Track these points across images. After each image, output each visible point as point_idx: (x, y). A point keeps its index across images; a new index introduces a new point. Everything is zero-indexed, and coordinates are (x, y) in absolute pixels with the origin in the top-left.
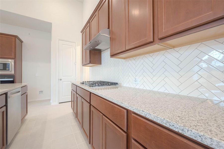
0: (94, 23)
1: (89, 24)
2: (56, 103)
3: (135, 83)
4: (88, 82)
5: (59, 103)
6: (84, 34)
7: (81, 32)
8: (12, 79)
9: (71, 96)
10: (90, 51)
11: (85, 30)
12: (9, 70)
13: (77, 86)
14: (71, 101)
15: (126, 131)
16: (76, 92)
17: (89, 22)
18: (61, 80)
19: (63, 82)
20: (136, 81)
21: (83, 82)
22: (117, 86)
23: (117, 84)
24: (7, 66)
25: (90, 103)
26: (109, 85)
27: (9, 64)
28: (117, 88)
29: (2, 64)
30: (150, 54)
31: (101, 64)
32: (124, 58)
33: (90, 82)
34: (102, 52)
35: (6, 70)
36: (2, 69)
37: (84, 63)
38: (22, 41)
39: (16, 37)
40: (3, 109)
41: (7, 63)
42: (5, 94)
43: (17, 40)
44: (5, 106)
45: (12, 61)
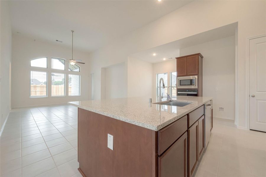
2: (246, 128)
5: (250, 130)
8: (196, 93)
12: (194, 85)
18: (253, 96)
19: (258, 101)
24: (193, 81)
27: (194, 79)
29: (190, 80)
35: (192, 85)
36: (190, 84)
38: (202, 57)
39: (199, 54)
40: (203, 117)
41: (193, 79)
42: (204, 105)
43: (199, 57)
44: (204, 115)
45: (196, 77)
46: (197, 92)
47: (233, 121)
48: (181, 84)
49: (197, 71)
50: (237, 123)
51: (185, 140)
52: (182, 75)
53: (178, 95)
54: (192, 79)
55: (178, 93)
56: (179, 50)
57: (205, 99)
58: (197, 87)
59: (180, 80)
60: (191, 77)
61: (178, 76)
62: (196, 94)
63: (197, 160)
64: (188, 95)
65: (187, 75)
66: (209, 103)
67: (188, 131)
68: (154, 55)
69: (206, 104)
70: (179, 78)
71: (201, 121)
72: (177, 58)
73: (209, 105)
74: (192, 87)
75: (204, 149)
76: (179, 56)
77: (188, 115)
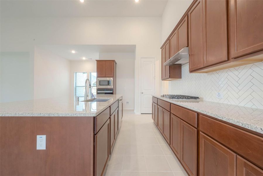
0: (174, 40)
1: (169, 41)
2: (139, 113)
3: (219, 97)
4: (167, 95)
5: (141, 113)
6: (164, 50)
7: (161, 48)
9: (152, 109)
10: (170, 66)
11: (164, 47)
12: (110, 85)
13: (158, 98)
14: (152, 113)
15: (197, 127)
16: (157, 104)
17: (169, 39)
18: (142, 93)
19: (144, 95)
20: (219, 95)
21: (163, 95)
22: (197, 100)
23: (198, 98)
24: (110, 82)
25: (170, 112)
26: (188, 99)
28: (198, 102)
30: (235, 68)
31: (181, 78)
32: (206, 72)
33: (169, 95)
34: (182, 66)
36: (107, 84)
37: (164, 77)
38: (116, 64)
39: (114, 61)
40: (117, 109)
41: (110, 80)
42: (118, 100)
43: (114, 63)
44: (118, 107)
45: (112, 79)
46: (113, 91)
47: (133, 110)
48: (101, 84)
49: (113, 74)
50: (135, 111)
51: (108, 125)
52: (101, 76)
53: (98, 93)
54: (108, 80)
55: (98, 92)
56: (98, 54)
57: (118, 96)
58: (112, 87)
59: (100, 81)
60: (108, 79)
61: (98, 77)
62: (111, 92)
63: (114, 139)
64: (106, 93)
65: (105, 77)
66: (121, 99)
67: (110, 118)
68: (73, 52)
69: (119, 99)
70: (98, 78)
71: (116, 111)
72: (97, 61)
73: (121, 100)
74: (109, 87)
75: (118, 131)
76: (98, 59)
77: (110, 107)
